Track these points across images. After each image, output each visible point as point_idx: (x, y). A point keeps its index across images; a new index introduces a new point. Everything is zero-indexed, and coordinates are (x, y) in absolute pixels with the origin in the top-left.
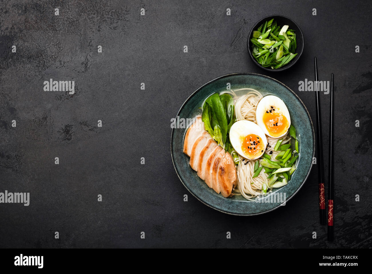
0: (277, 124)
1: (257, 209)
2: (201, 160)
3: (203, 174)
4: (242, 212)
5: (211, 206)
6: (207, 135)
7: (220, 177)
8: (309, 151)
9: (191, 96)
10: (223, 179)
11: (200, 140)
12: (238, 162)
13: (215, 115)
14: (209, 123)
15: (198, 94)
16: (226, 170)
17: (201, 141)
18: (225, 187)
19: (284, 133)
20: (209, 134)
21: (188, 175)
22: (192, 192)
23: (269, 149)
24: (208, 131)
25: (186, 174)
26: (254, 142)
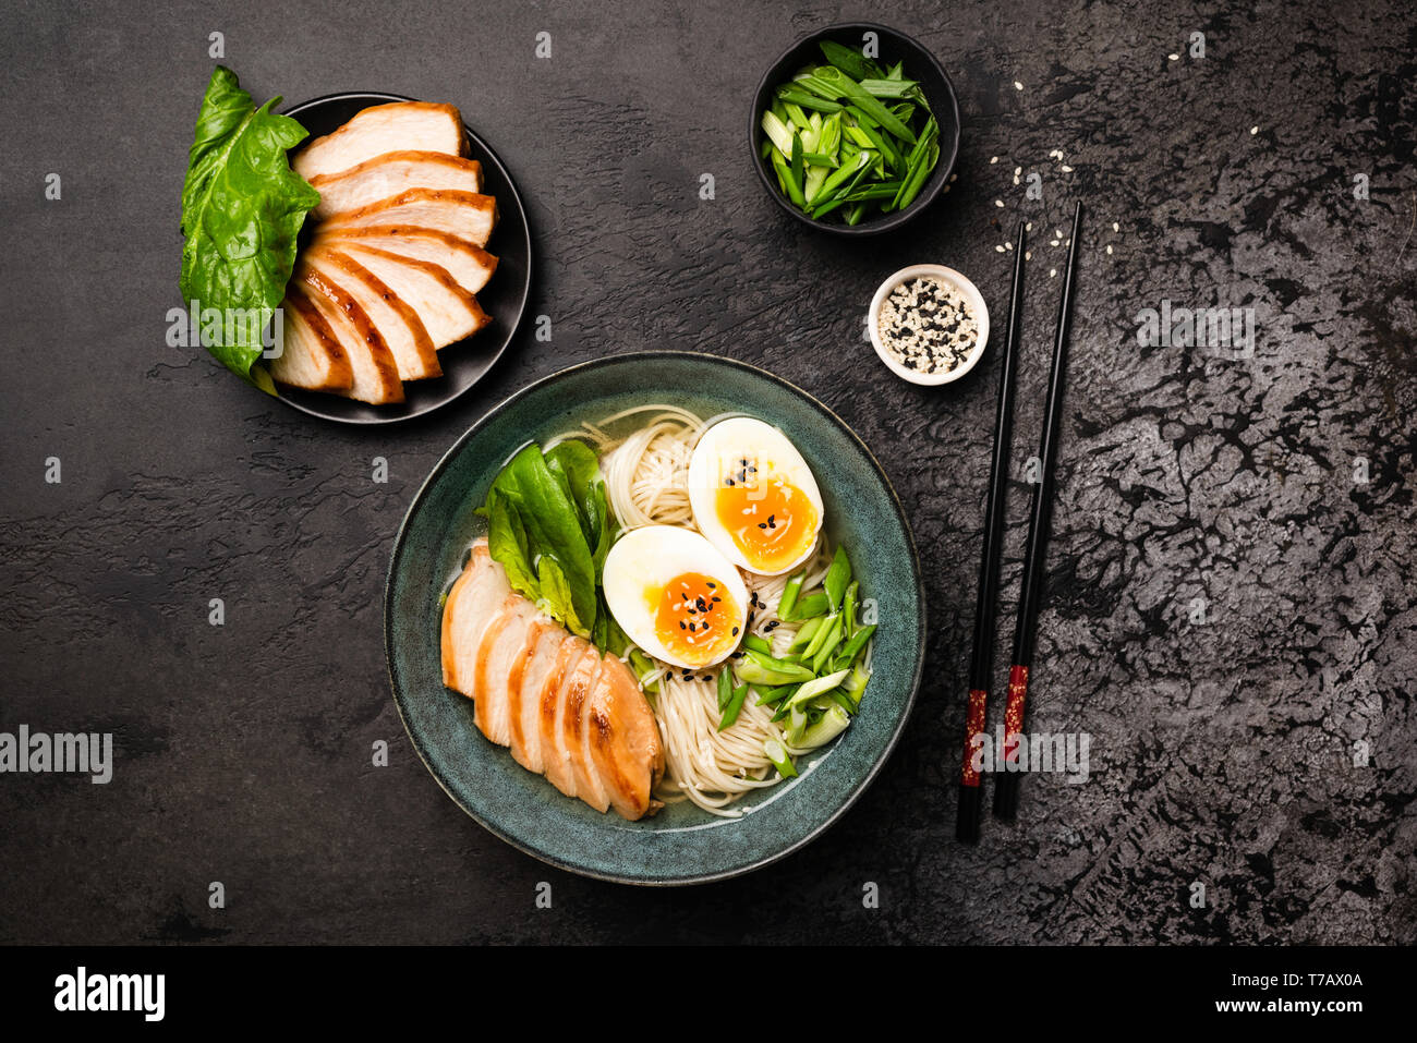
0: (771, 519)
1: (751, 847)
2: (516, 705)
3: (533, 751)
4: (697, 870)
5: (581, 868)
6: (522, 606)
7: (596, 751)
8: (906, 600)
9: (430, 477)
10: (611, 759)
11: (496, 630)
12: (656, 682)
13: (537, 529)
14: (522, 563)
15: (458, 462)
16: (614, 724)
17: (503, 634)
18: (622, 788)
19: (806, 547)
20: (529, 599)
21: (476, 764)
22: (499, 830)
23: (761, 616)
24: (521, 592)
25: (468, 767)
26: (700, 603)
